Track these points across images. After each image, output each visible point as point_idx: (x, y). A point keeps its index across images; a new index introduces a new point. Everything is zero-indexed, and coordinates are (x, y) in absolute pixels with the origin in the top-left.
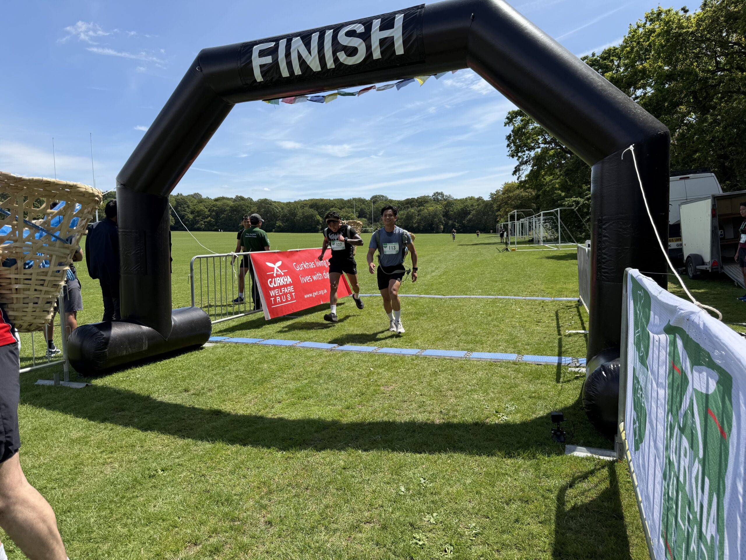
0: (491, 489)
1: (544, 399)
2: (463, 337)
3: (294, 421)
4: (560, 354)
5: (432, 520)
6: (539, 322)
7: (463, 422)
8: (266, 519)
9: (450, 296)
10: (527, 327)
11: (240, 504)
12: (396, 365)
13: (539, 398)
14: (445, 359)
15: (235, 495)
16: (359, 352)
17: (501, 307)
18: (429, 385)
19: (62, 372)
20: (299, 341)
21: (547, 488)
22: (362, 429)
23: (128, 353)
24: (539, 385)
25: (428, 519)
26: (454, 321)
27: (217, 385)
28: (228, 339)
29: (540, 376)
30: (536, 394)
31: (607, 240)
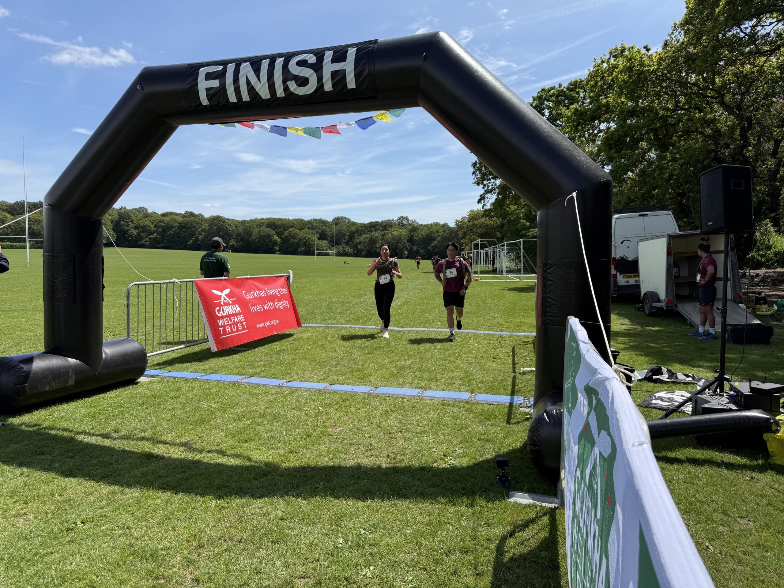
0: (431, 539)
1: (493, 441)
2: (418, 374)
3: (232, 467)
4: (513, 393)
5: (369, 574)
6: (495, 358)
7: (410, 467)
8: (193, 575)
9: (408, 329)
10: (482, 364)
11: (165, 560)
12: (347, 403)
13: (488, 440)
14: (398, 398)
15: (162, 549)
16: (309, 390)
17: (459, 342)
18: (379, 426)
20: (244, 377)
21: (488, 537)
22: (304, 476)
23: (51, 388)
24: (489, 426)
25: (364, 573)
26: (411, 356)
27: (150, 425)
28: (167, 373)
29: (491, 417)
30: (485, 436)
31: (551, 284)
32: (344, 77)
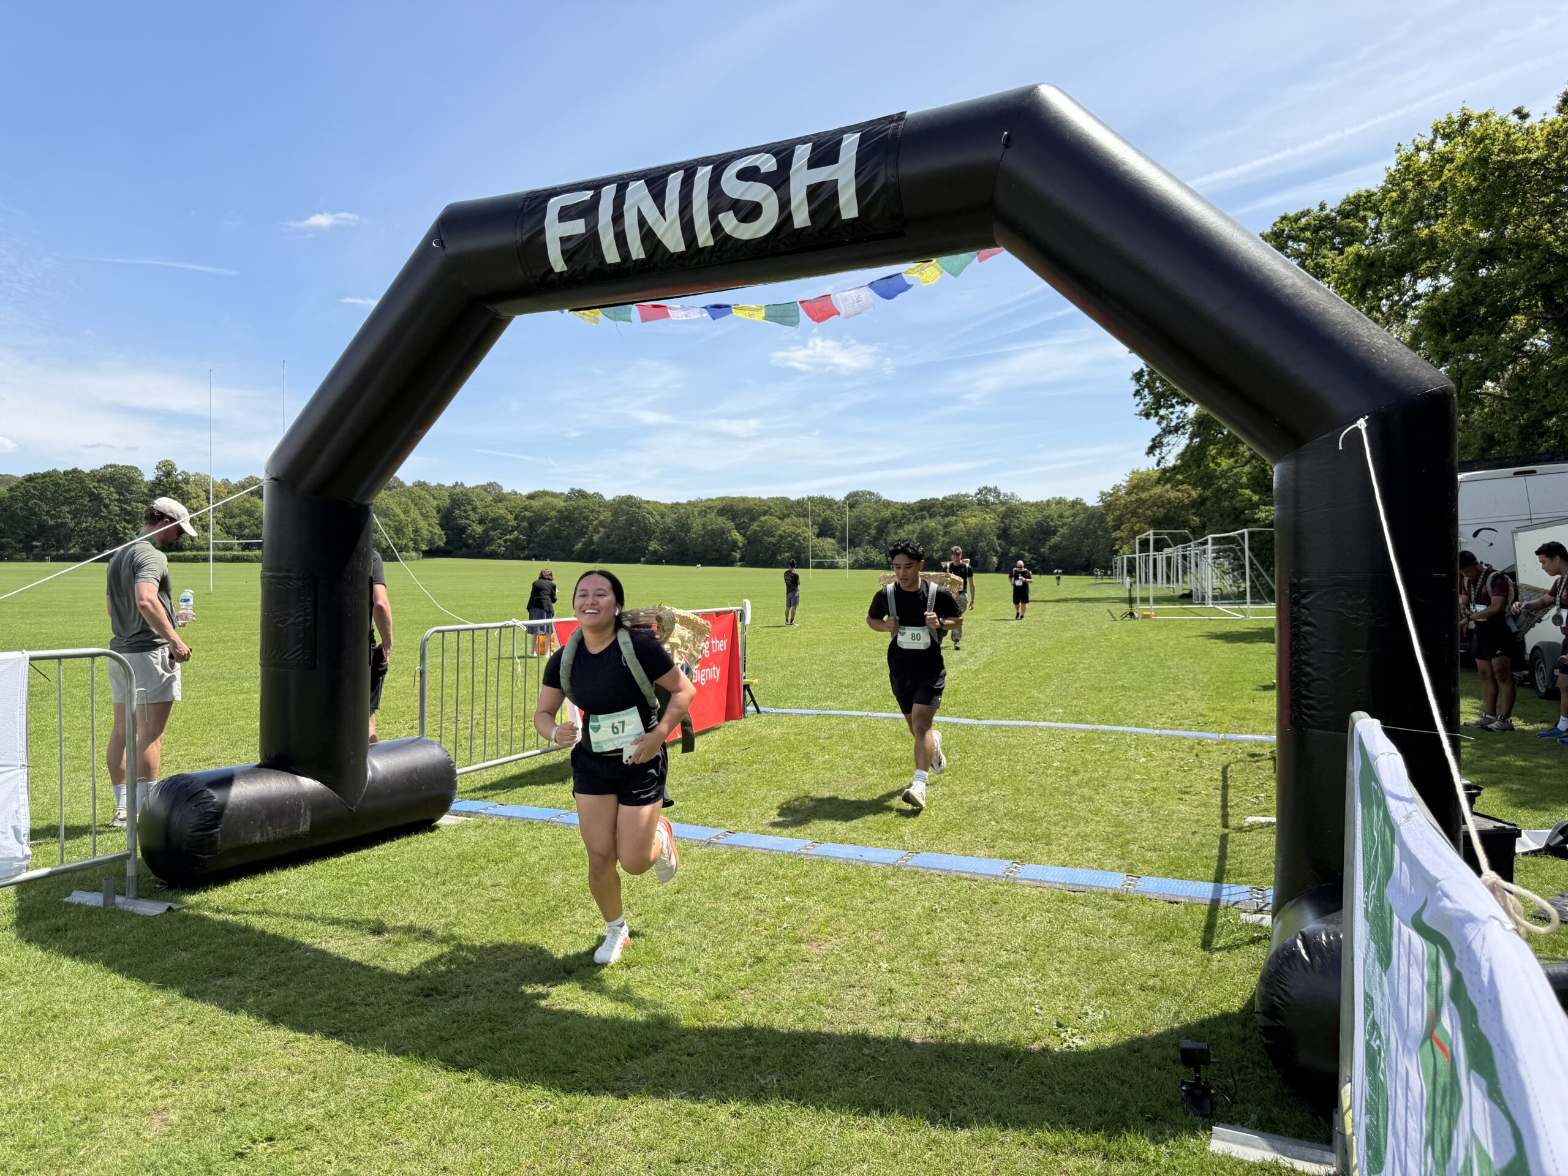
1: (1176, 994)
2: (1007, 825)
4: (1218, 879)
6: (1186, 793)
9: (991, 722)
10: (1155, 805)
12: (846, 887)
13: (1164, 991)
14: (960, 879)
16: (769, 852)
17: (1103, 753)
18: (913, 944)
19: (121, 875)
22: (737, 1057)
23: (265, 839)
24: (1168, 955)
26: (993, 783)
27: (443, 921)
28: (495, 807)
29: (1172, 933)
30: (1157, 981)
31: (1310, 633)
32: (835, 196)
